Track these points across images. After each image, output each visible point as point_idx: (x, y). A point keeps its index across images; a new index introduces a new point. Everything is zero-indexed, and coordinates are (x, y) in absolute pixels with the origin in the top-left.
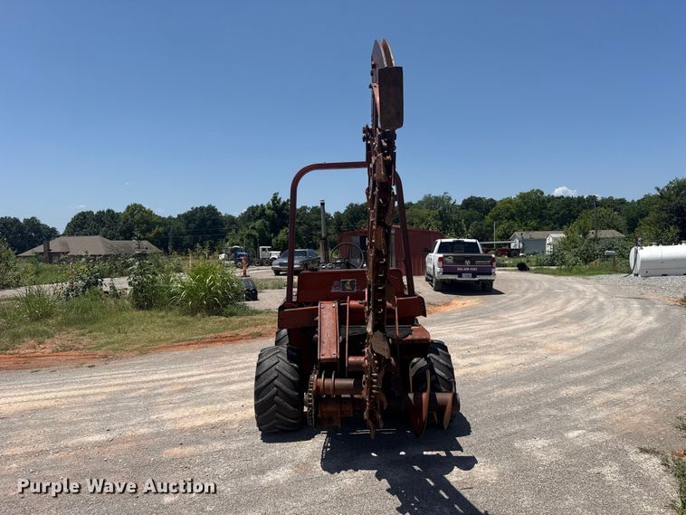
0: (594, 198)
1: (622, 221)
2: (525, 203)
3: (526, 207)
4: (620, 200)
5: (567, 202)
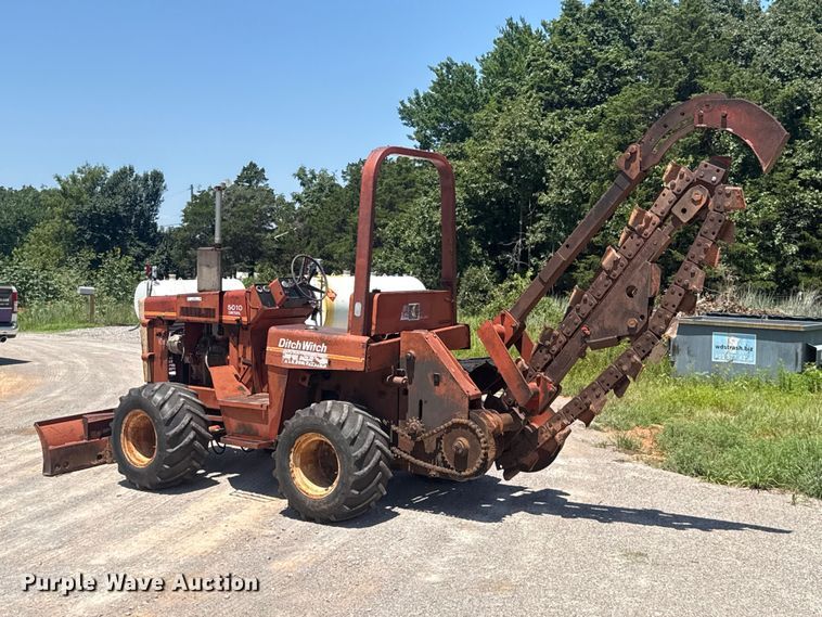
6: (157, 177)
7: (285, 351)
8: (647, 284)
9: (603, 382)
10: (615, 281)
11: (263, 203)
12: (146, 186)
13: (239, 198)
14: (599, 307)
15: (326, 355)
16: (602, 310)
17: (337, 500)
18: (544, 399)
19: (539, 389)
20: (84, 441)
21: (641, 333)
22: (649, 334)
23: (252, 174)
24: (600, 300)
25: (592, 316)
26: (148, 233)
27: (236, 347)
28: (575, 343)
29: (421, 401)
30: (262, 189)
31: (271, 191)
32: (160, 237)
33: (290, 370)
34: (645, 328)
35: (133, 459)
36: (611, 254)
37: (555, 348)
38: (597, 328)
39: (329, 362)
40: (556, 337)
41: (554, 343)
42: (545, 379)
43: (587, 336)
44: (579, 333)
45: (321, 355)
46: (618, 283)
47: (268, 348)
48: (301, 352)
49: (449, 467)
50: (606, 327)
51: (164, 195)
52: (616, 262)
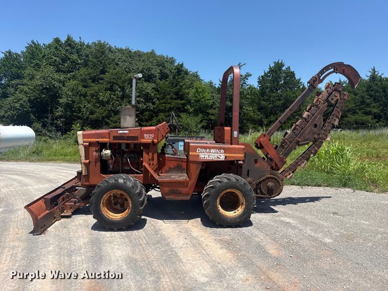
7: (200, 154)
8: (320, 123)
15: (224, 154)
16: (304, 132)
17: (245, 216)
20: (47, 211)
27: (148, 154)
29: (248, 170)
33: (204, 162)
35: (110, 217)
38: (303, 139)
39: (226, 157)
43: (299, 142)
44: (295, 141)
45: (221, 155)
46: (310, 123)
47: (190, 153)
48: (210, 154)
49: (264, 195)
50: (306, 138)
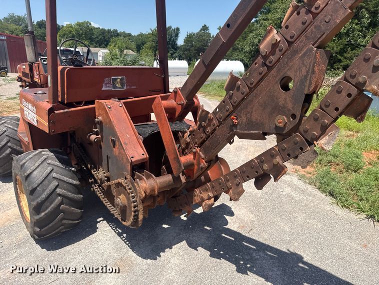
0: (116, 31)
1: (133, 45)
2: (81, 29)
3: (81, 32)
4: (129, 34)
5: (103, 32)
6: (178, 29)
7: (24, 108)
8: (306, 77)
9: (244, 172)
10: (270, 68)
11: (207, 37)
12: (175, 32)
13: (200, 35)
14: (250, 98)
15: (36, 116)
16: (251, 101)
18: (197, 170)
19: (195, 162)
21: (289, 134)
22: (298, 137)
23: (205, 28)
24: (251, 90)
25: (242, 105)
26: (175, 46)
28: (224, 129)
29: (107, 156)
30: (208, 33)
31: (210, 34)
32: (178, 48)
33: (28, 122)
34: (296, 129)
36: (271, 35)
37: (209, 130)
38: (244, 119)
39: (37, 122)
40: (211, 120)
41: (209, 125)
42: (199, 155)
43: (234, 125)
44: (228, 121)
46: (274, 72)
48: (29, 111)
50: (254, 119)
51: (179, 35)
52: (275, 45)
